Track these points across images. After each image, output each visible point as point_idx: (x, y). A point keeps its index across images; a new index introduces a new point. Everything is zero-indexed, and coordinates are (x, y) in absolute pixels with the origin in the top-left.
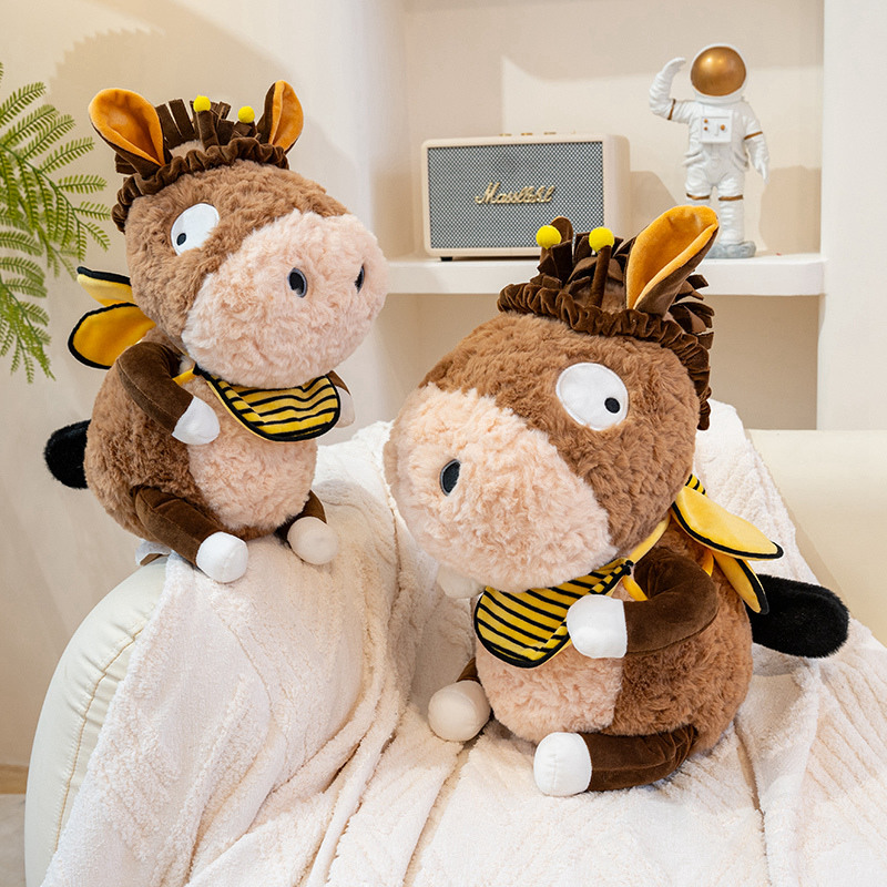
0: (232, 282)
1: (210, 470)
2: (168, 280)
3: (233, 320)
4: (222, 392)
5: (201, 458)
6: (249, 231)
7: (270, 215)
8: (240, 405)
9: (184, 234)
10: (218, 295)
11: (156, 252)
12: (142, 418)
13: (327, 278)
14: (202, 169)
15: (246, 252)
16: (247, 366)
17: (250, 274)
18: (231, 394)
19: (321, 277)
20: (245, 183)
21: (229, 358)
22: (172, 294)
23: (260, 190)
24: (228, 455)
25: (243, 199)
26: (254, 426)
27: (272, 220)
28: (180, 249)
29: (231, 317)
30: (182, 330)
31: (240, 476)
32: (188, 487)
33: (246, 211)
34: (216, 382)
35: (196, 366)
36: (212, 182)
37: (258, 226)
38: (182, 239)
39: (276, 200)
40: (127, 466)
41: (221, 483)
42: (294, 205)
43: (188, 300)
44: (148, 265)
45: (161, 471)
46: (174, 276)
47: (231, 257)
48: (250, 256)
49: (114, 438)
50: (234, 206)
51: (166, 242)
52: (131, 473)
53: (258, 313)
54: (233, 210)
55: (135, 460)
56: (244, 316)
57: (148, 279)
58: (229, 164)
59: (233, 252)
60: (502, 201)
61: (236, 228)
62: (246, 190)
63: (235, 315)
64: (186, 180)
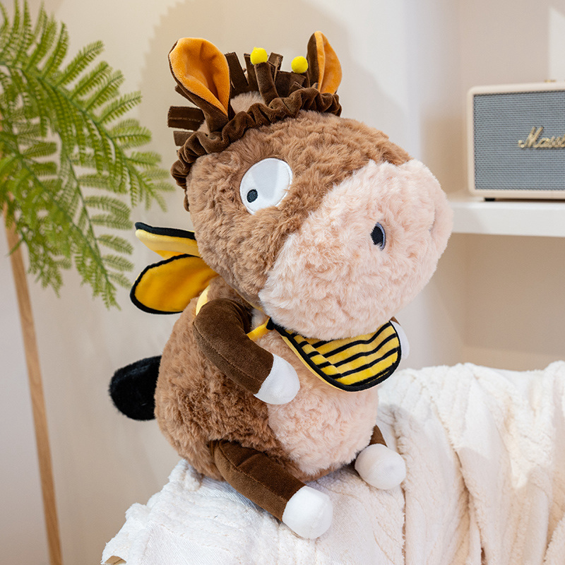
0: (317, 241)
1: (291, 425)
2: (243, 239)
3: (316, 281)
4: (299, 347)
5: (282, 413)
6: (329, 185)
7: (348, 169)
8: (318, 360)
9: (255, 191)
10: (301, 256)
11: (225, 209)
12: (219, 377)
13: (406, 228)
14: (268, 123)
15: (329, 210)
16: (329, 324)
17: (335, 232)
18: (308, 349)
19: (402, 229)
20: (315, 136)
21: (312, 317)
22: (249, 254)
23: (333, 142)
24: (307, 408)
25: (317, 153)
26: (333, 379)
27: (350, 173)
28: (253, 207)
29: (315, 277)
30: (259, 289)
31: (320, 427)
32: (269, 441)
33: (324, 166)
34: (292, 337)
35: (270, 320)
36: (280, 136)
37: (337, 181)
38: (252, 195)
39: (351, 152)
40: (205, 421)
41: (302, 435)
42: (368, 156)
43: (266, 261)
44: (218, 222)
45: (241, 427)
46: (250, 236)
47: (312, 216)
48: (333, 214)
49: (190, 395)
50: (309, 160)
51: (235, 199)
52: (209, 428)
53: (344, 272)
54: (308, 165)
55: (214, 416)
56: (330, 276)
57: (218, 237)
58: (294, 116)
59: (314, 210)
60: (544, 145)
61: (314, 184)
62: (318, 143)
63: (319, 275)
64: (253, 135)
